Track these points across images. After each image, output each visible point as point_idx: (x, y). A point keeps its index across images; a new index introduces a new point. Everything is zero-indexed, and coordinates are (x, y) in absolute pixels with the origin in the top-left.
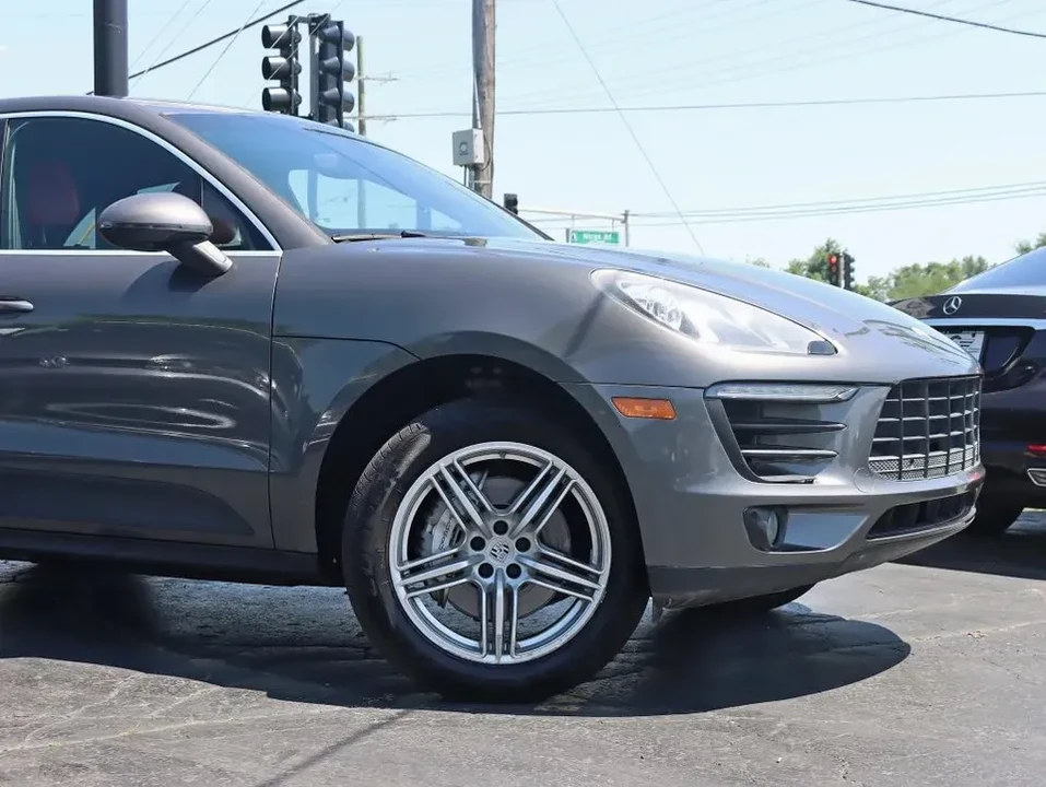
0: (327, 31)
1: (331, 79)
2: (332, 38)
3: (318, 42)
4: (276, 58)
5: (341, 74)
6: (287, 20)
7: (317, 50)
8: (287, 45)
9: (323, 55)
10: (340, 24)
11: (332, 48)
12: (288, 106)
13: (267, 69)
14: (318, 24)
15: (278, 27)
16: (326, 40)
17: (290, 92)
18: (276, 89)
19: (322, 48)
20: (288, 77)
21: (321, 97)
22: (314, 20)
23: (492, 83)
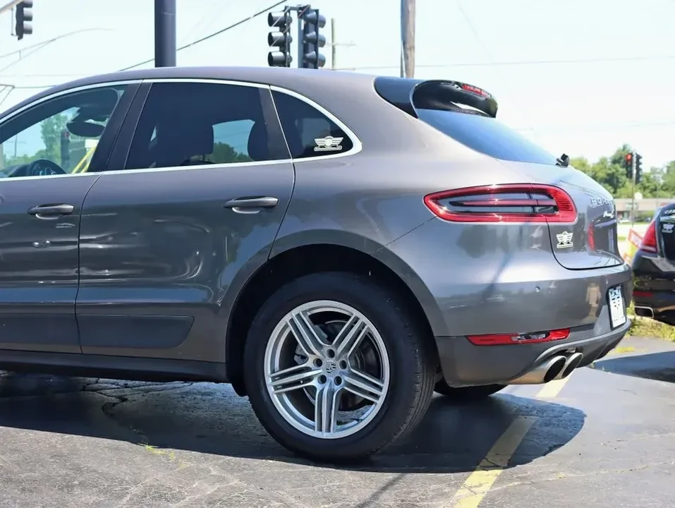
0: (309, 16)
1: (311, 46)
2: (312, 20)
3: (303, 22)
4: (277, 33)
5: (317, 42)
6: (284, 9)
7: (302, 28)
8: (283, 24)
9: (306, 30)
10: (317, 11)
11: (311, 26)
12: (284, 62)
13: (271, 40)
14: (303, 11)
15: (278, 14)
16: (308, 21)
17: (285, 53)
18: (277, 53)
19: (306, 26)
20: (283, 44)
21: (304, 58)
22: (301, 8)
23: (413, 48)
